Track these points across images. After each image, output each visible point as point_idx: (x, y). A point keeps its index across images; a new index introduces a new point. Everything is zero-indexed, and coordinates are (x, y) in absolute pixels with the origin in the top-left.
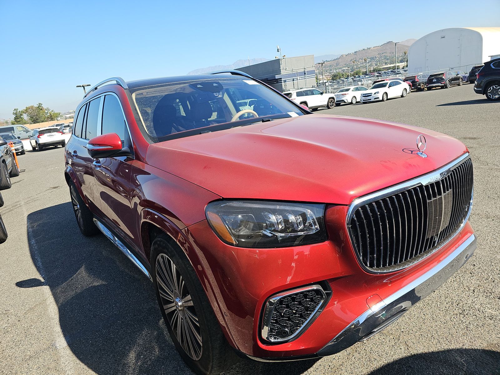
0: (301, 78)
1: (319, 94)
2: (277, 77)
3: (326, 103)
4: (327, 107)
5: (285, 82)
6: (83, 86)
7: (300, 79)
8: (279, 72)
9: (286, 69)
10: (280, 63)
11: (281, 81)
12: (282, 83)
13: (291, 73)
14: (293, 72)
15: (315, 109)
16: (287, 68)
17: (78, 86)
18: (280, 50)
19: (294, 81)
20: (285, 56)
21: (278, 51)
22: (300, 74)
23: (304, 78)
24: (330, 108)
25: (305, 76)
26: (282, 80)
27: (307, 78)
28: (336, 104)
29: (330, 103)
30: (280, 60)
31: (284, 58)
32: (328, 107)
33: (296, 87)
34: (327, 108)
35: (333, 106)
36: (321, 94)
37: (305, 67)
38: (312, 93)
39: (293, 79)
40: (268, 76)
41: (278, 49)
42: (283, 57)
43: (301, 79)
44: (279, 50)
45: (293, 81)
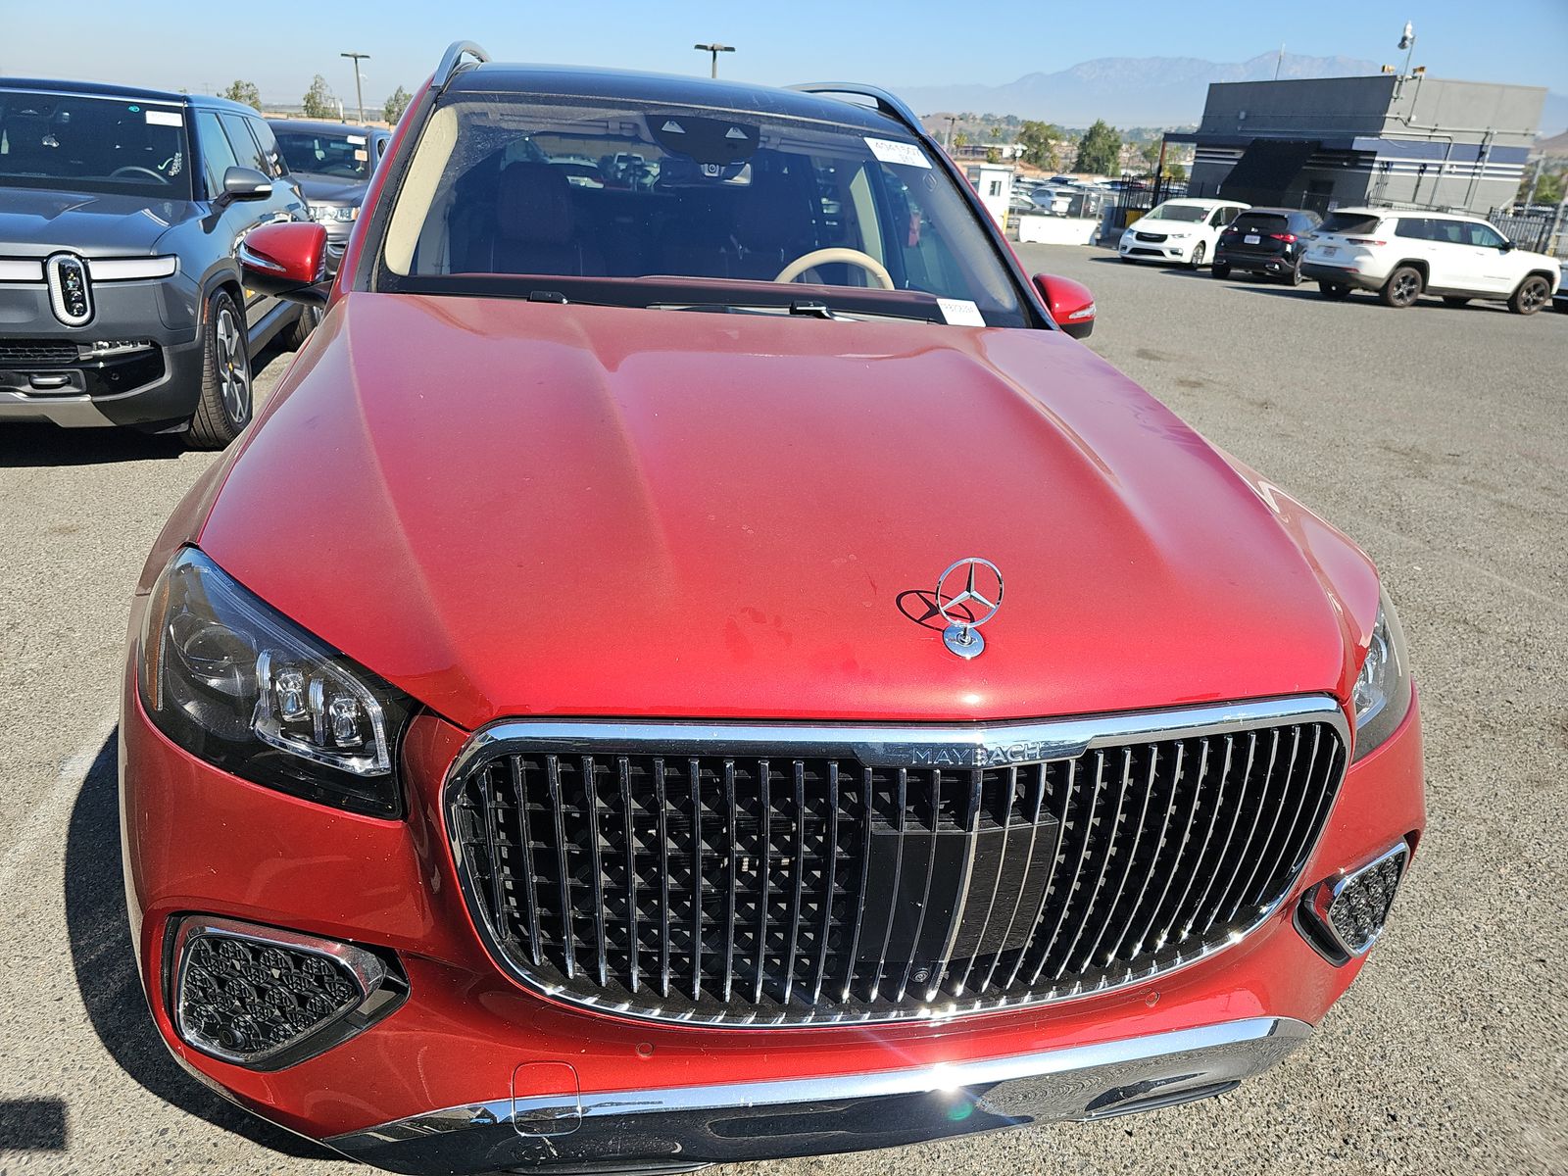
0: (1458, 166)
1: (1492, 247)
2: (1361, 143)
3: (1508, 288)
4: (1508, 305)
5: (1386, 169)
6: (712, 49)
7: (1450, 173)
8: (1375, 125)
9: (1409, 120)
10: (1394, 95)
11: (1373, 161)
12: (1373, 172)
13: (1426, 139)
14: (1433, 140)
15: (1457, 300)
16: (1413, 118)
17: (698, 47)
18: (1412, 43)
19: (1425, 175)
20: (1422, 69)
21: (1402, 45)
22: (1461, 152)
23: (1471, 171)
24: (1518, 312)
25: (1479, 164)
26: (1377, 158)
27: (1485, 175)
28: (1554, 300)
29: (1529, 292)
30: (1397, 83)
31: (1414, 78)
32: (1512, 304)
33: (1423, 197)
34: (1507, 309)
35: (1534, 308)
36: (1500, 249)
37: (1491, 131)
38: (1465, 234)
39: (1425, 165)
40: (1322, 134)
41: (1404, 39)
42: (1415, 71)
43: (1457, 173)
44: (1407, 43)
45: (1422, 171)
